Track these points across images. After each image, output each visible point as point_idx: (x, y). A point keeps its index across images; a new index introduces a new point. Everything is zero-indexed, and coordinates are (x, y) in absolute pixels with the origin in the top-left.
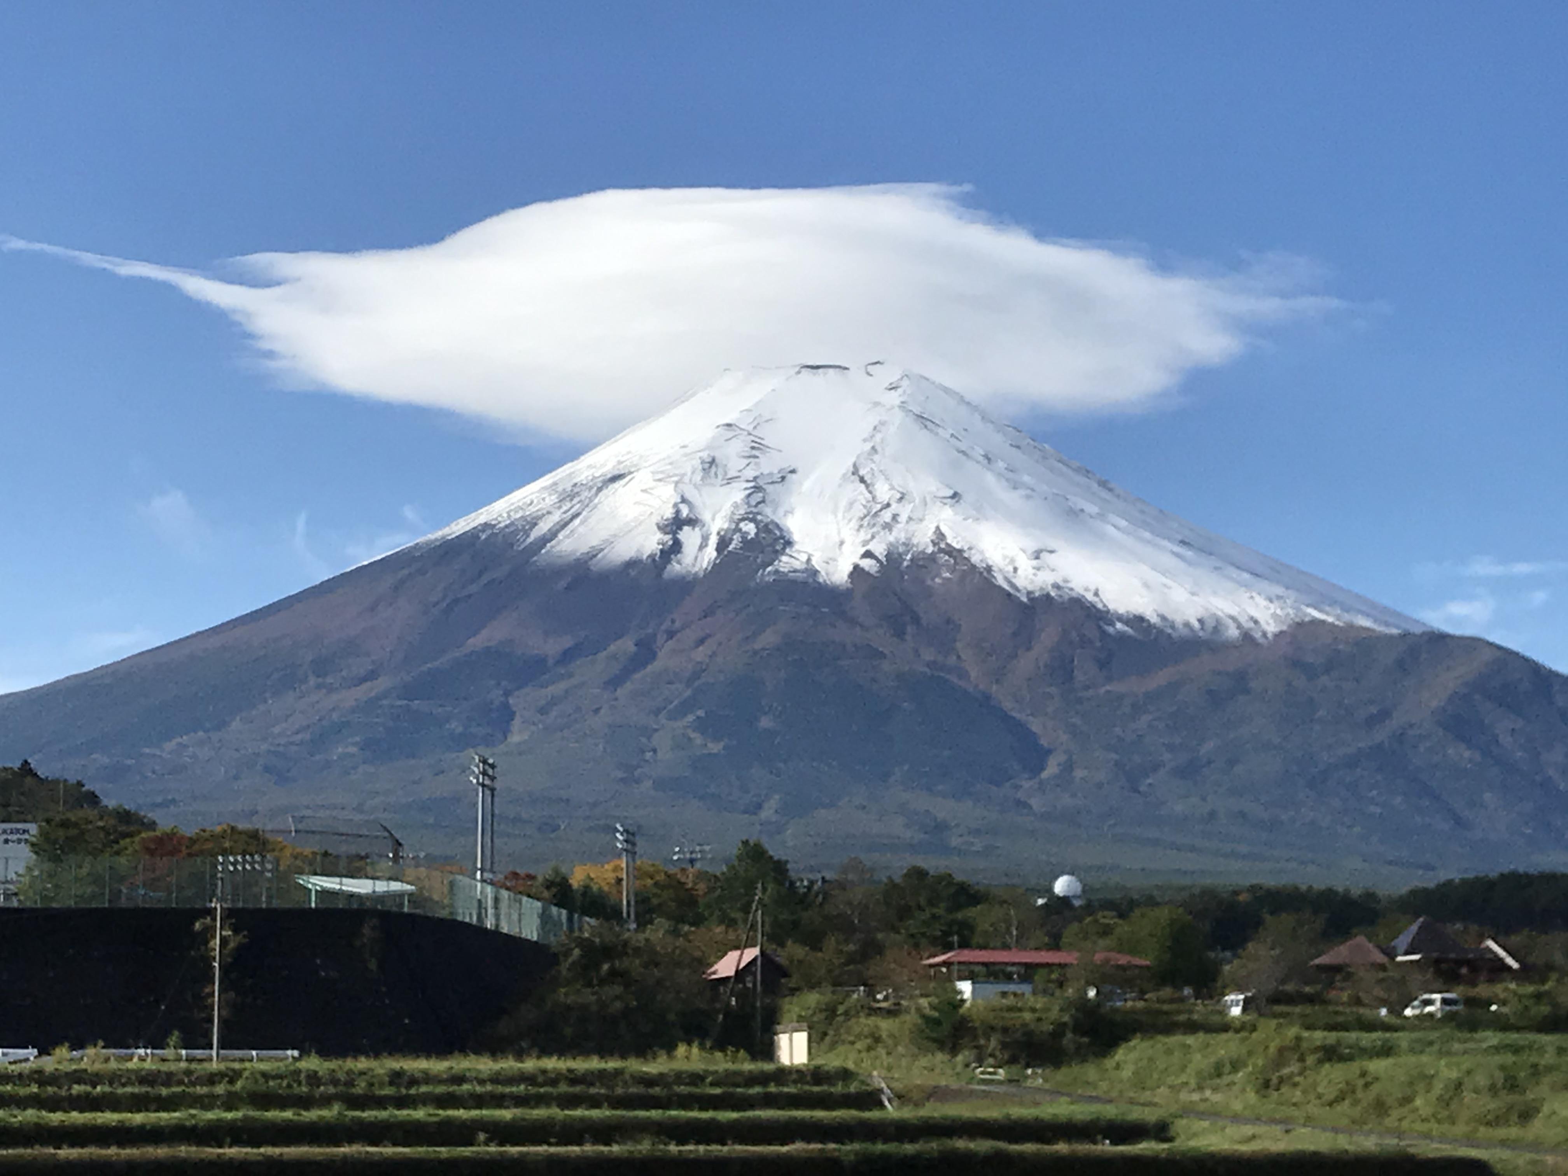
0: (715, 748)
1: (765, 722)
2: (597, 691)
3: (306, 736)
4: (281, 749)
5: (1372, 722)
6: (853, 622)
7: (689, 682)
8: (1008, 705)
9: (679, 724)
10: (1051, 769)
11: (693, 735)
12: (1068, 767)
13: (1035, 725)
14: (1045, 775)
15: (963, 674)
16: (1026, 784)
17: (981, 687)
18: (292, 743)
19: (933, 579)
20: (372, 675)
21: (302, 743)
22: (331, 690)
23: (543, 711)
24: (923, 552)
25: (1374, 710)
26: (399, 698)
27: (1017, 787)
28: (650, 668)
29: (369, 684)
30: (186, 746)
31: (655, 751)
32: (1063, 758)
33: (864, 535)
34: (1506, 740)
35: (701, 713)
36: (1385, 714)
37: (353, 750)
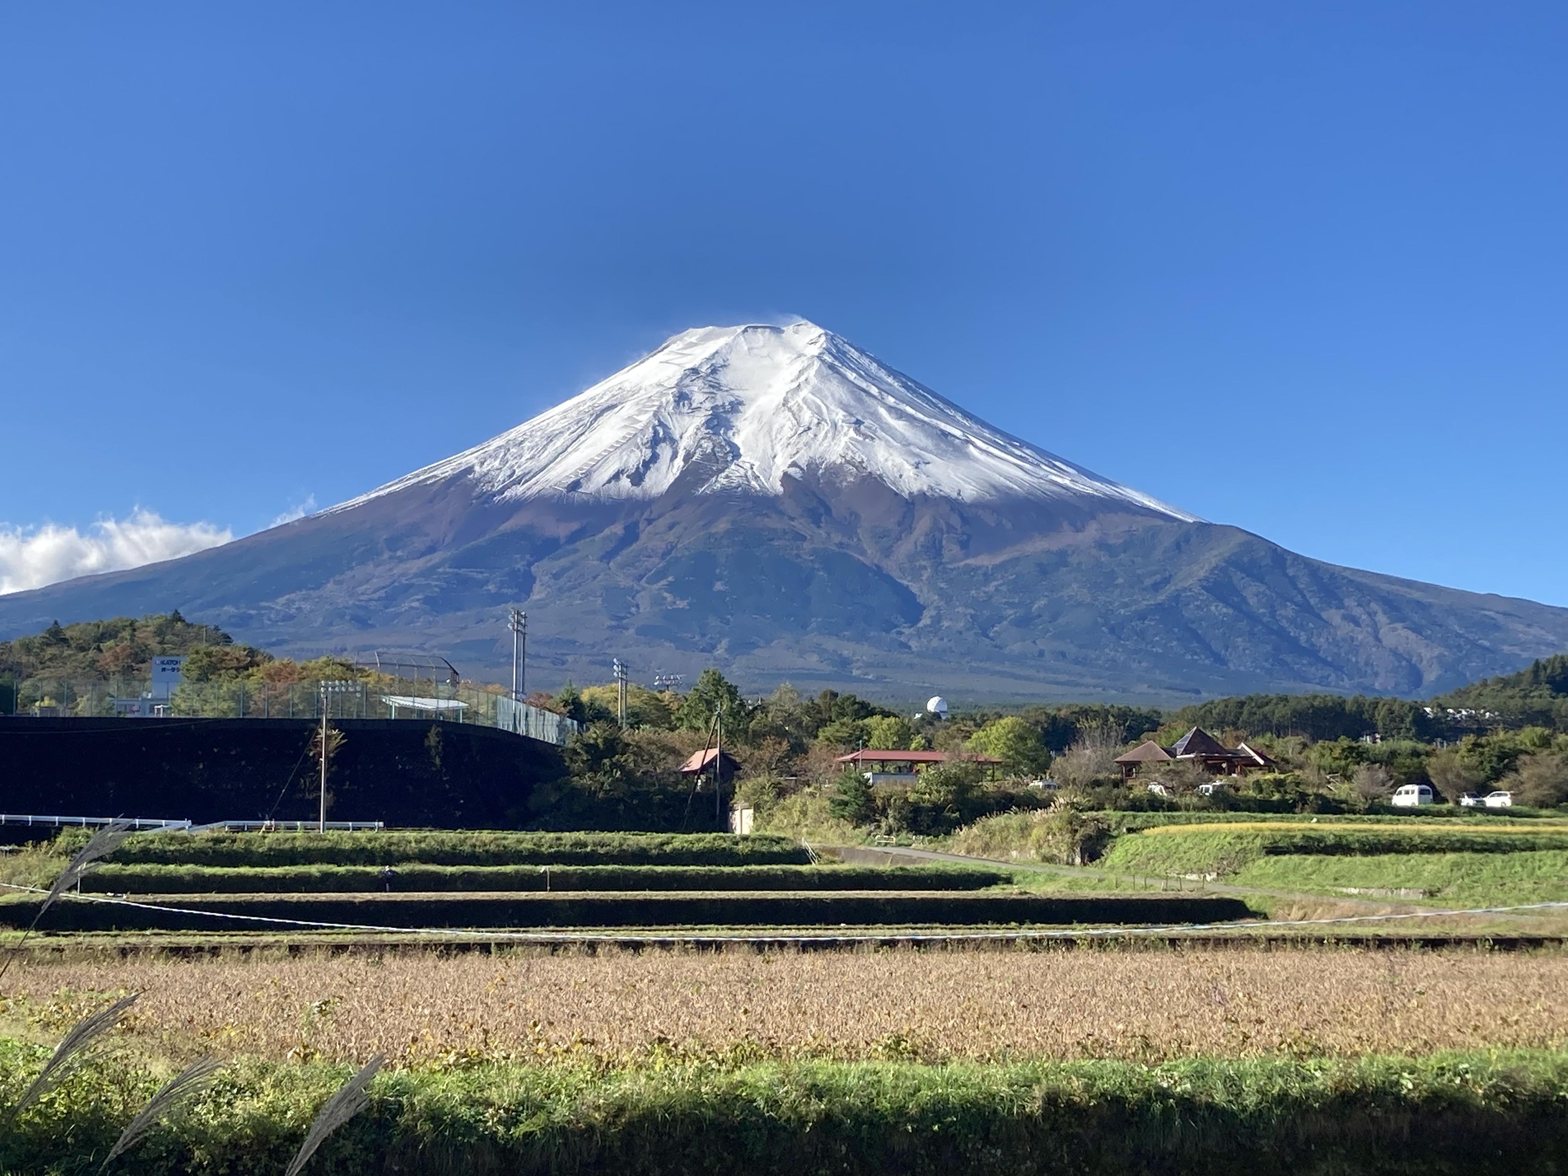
0: (681, 604)
1: (719, 586)
2: (596, 563)
3: (382, 593)
4: (363, 603)
5: (1156, 587)
6: (781, 513)
7: (664, 556)
8: (895, 574)
9: (656, 587)
10: (925, 621)
11: (666, 594)
12: (937, 620)
13: (914, 588)
14: (920, 625)
15: (863, 553)
16: (907, 631)
17: (876, 561)
18: (371, 600)
19: (841, 482)
20: (431, 550)
21: (380, 599)
22: (401, 560)
23: (556, 576)
24: (834, 463)
25: (1158, 577)
26: (450, 567)
27: (900, 633)
28: (634, 546)
29: (428, 557)
30: (293, 602)
31: (637, 606)
32: (934, 613)
33: (791, 450)
34: (1252, 601)
35: (670, 579)
36: (1167, 581)
37: (415, 604)
